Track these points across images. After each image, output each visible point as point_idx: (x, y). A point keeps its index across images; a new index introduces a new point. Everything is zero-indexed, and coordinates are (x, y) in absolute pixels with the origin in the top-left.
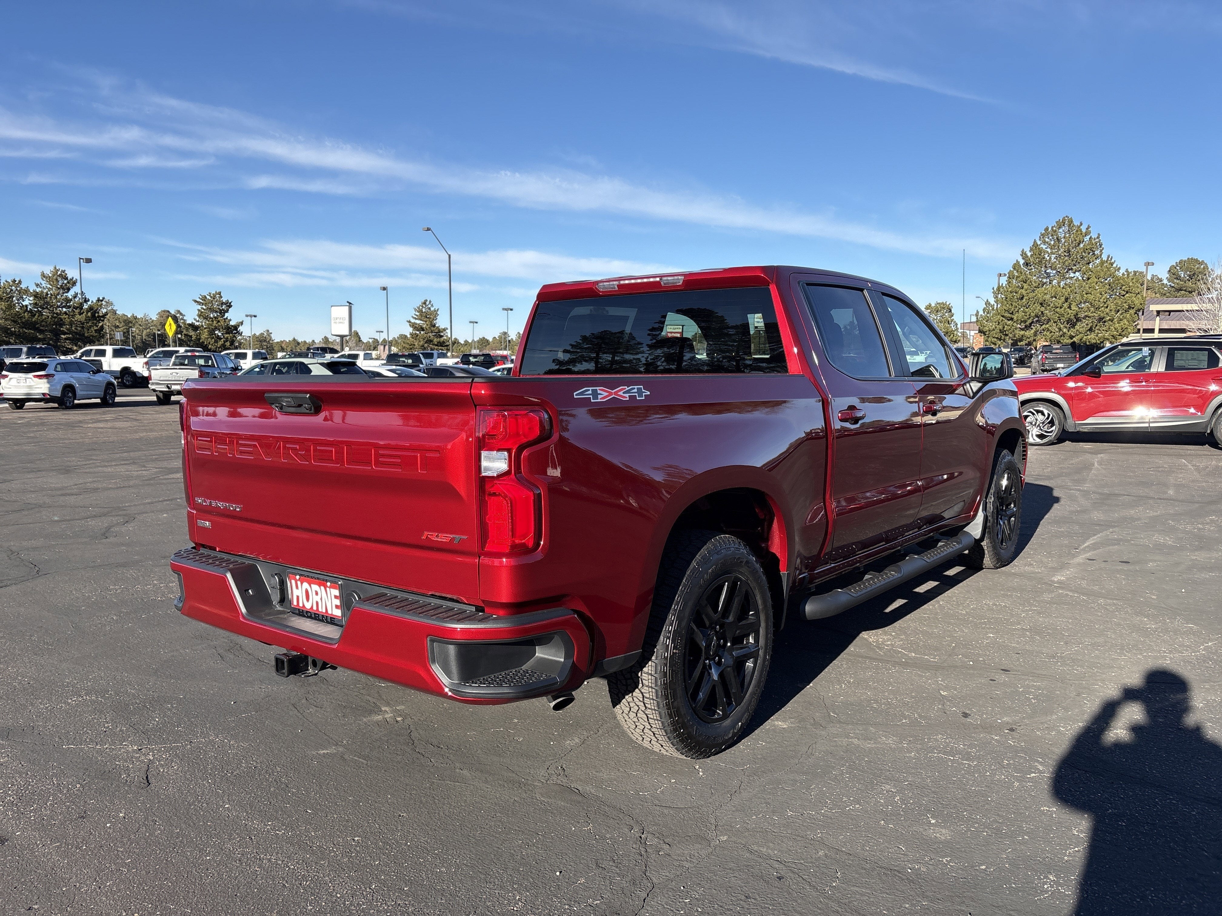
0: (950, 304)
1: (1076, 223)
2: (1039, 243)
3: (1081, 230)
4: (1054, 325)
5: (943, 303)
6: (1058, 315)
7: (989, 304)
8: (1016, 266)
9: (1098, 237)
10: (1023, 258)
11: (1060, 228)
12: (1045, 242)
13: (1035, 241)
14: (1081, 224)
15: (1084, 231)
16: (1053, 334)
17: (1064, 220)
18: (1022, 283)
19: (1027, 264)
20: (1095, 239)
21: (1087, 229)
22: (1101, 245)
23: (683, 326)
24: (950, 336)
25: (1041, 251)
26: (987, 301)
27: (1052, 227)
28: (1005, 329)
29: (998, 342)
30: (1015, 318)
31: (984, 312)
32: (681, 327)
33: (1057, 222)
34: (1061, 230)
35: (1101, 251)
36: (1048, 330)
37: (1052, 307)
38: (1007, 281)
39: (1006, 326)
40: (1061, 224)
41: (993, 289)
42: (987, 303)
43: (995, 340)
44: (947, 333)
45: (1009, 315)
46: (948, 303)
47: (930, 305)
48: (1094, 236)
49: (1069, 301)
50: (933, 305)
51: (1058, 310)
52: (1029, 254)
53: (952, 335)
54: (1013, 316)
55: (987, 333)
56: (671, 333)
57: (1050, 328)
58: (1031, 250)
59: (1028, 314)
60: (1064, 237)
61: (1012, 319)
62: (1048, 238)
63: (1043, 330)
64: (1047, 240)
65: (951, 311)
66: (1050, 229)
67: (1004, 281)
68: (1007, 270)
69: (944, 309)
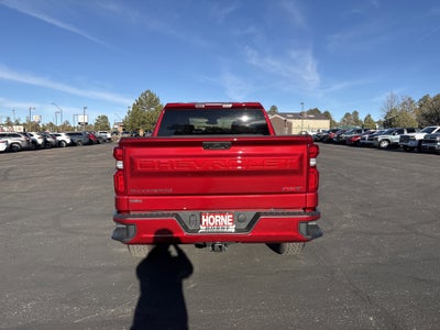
2: (141, 97)
5: (104, 116)
7: (127, 117)
8: (134, 104)
10: (136, 102)
13: (139, 97)
14: (153, 93)
17: (148, 91)
18: (137, 110)
19: (137, 104)
25: (142, 100)
28: (133, 126)
31: (125, 120)
33: (146, 91)
34: (147, 94)
37: (147, 119)
38: (132, 109)
47: (100, 116)
53: (108, 127)
54: (135, 121)
55: (127, 127)
58: (139, 100)
60: (148, 96)
63: (145, 126)
64: (143, 97)
65: (107, 119)
66: (144, 93)
68: (132, 106)
69: (105, 118)
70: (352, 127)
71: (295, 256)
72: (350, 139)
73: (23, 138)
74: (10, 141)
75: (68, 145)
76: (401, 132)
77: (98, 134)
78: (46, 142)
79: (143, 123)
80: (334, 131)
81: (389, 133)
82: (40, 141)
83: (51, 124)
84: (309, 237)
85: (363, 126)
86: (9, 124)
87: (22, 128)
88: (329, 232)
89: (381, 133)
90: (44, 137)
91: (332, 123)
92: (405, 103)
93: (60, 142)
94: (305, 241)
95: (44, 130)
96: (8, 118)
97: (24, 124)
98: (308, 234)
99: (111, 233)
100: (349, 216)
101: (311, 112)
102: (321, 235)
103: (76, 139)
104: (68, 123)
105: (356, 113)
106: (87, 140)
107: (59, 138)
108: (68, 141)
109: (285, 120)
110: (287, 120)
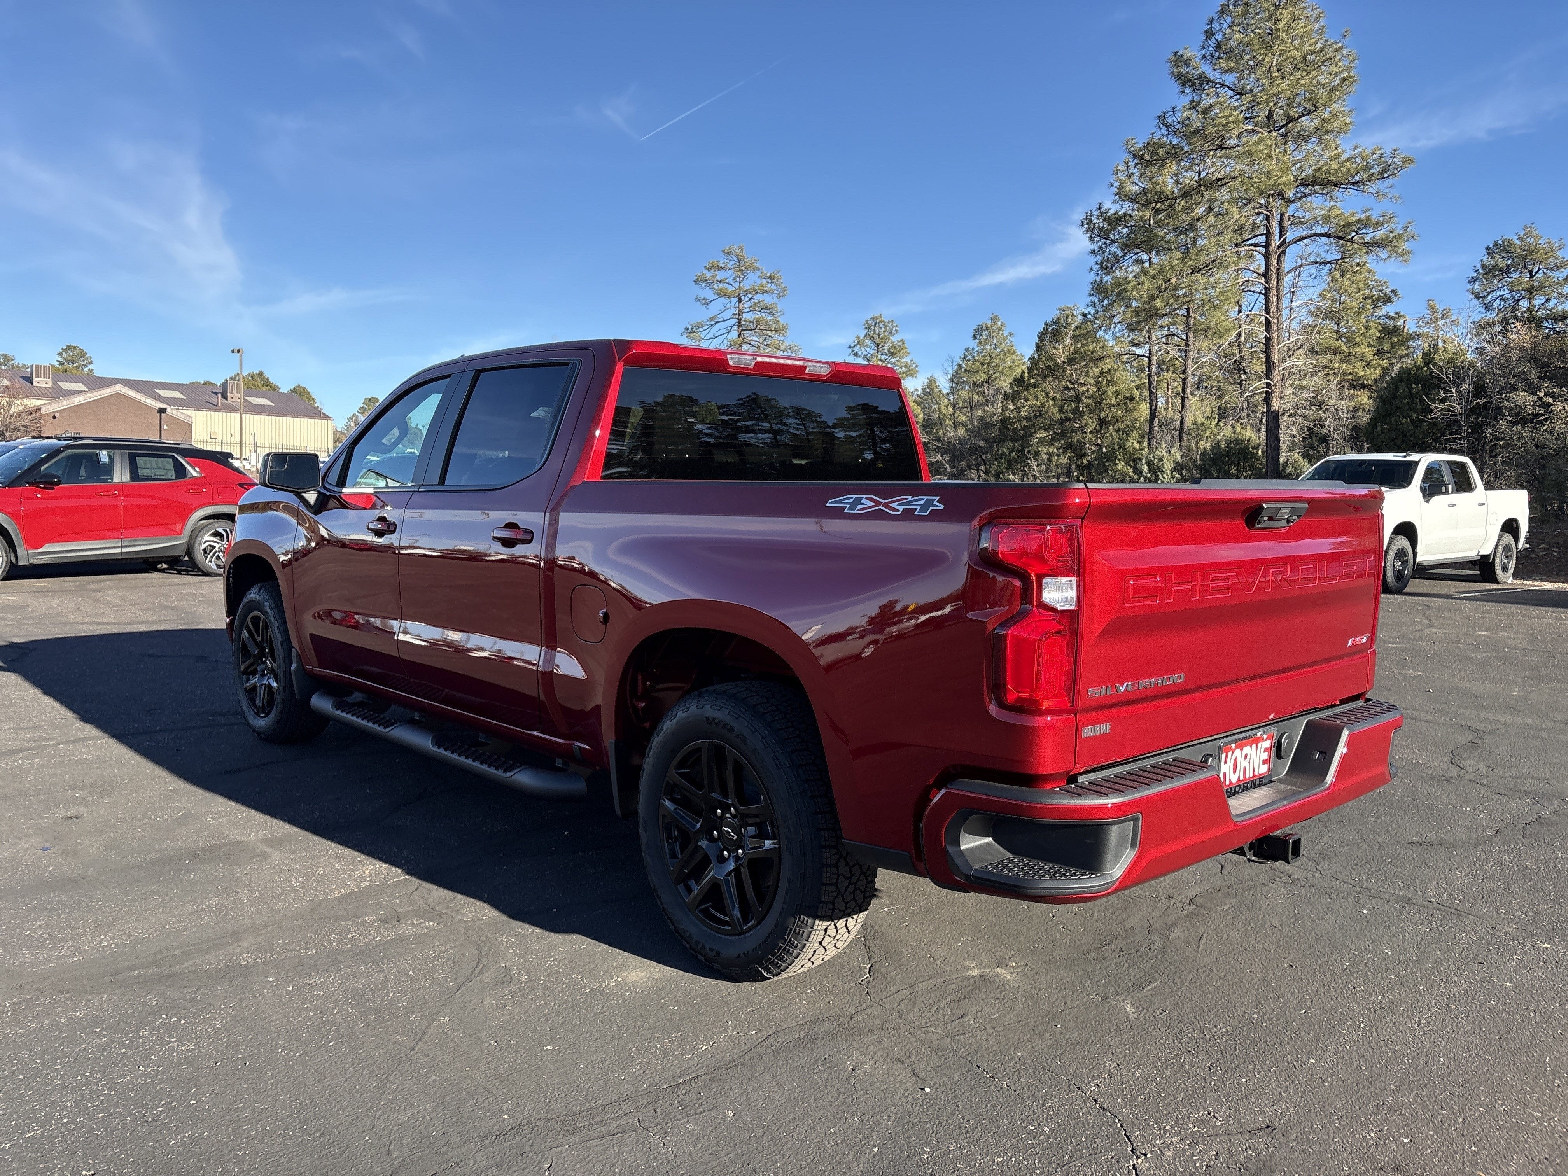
109: (162, 411)
110: (169, 410)
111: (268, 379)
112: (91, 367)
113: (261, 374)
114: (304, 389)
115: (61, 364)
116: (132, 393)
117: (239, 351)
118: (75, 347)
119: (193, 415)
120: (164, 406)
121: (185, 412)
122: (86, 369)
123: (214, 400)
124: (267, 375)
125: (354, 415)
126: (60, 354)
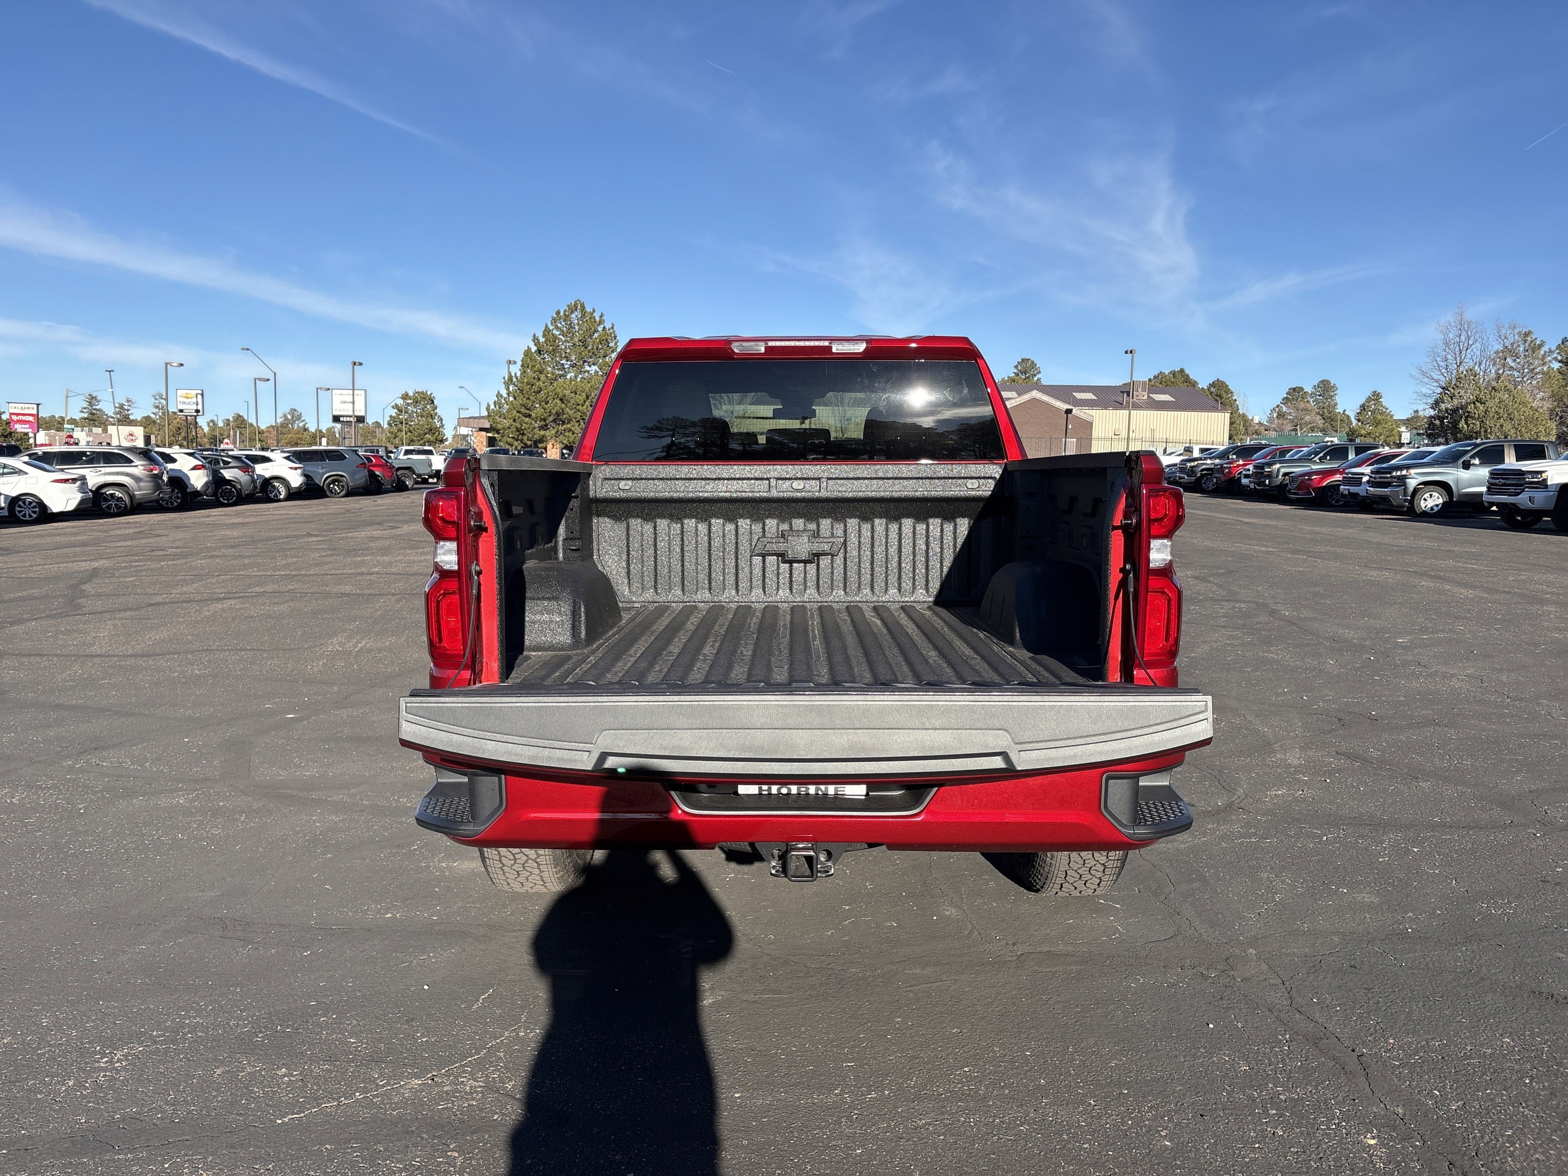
0: (431, 394)
1: (589, 309)
2: (551, 328)
3: (594, 317)
4: (577, 424)
5: (422, 393)
6: (580, 414)
7: (501, 396)
8: (528, 353)
9: (612, 328)
10: (535, 345)
11: (572, 312)
12: (557, 328)
13: (546, 326)
14: (594, 311)
15: (598, 319)
16: (575, 435)
17: (576, 304)
18: (538, 373)
19: (539, 352)
20: (609, 330)
21: (601, 317)
22: (615, 337)
23: (38, 405)
24: (434, 434)
25: (555, 337)
26: (499, 392)
27: (565, 311)
28: (523, 428)
29: (515, 442)
30: (534, 415)
31: (495, 406)
32: (35, 406)
33: (568, 306)
34: (573, 316)
35: (616, 344)
36: (570, 430)
37: (573, 404)
38: (520, 370)
39: (524, 425)
40: (573, 309)
41: (504, 378)
42: (499, 395)
43: (511, 440)
44: (431, 430)
45: (527, 411)
46: (429, 393)
47: (407, 394)
48: (608, 325)
49: (590, 398)
50: (411, 394)
51: (580, 407)
52: (542, 340)
53: (437, 433)
54: (531, 413)
55: (501, 432)
56: (17, 415)
57: (573, 428)
58: (544, 336)
59: (548, 410)
60: (578, 324)
61: (530, 416)
62: (561, 323)
63: (565, 430)
64: (559, 325)
65: (433, 402)
66: (562, 313)
67: (516, 370)
68: (519, 358)
69: (425, 400)
70: (1311, 439)
71: (1090, 900)
72: (1302, 482)
73: (139, 468)
74: (95, 476)
75: (294, 495)
76: (1492, 455)
77: (400, 457)
78: (218, 482)
79: (559, 419)
80: (1245, 452)
81: (1450, 459)
82: (198, 480)
83: (240, 422)
84: (1141, 831)
85: (1352, 434)
86: (94, 419)
87: (139, 432)
88: (1217, 814)
89: (1418, 461)
90: (213, 464)
91: (1238, 423)
92: (1509, 351)
93: (267, 483)
94: (1126, 845)
95: (215, 440)
96: (92, 400)
97: (147, 422)
98: (1137, 819)
99: (415, 802)
100: (1294, 758)
101: (1160, 383)
102: (1185, 825)
103: (323, 473)
104: (295, 415)
105: (1326, 388)
106: (361, 478)
107: (263, 470)
108: (296, 480)
109: (1069, 412)
110: (1074, 411)
111: (1188, 375)
112: (1039, 376)
113: (1182, 371)
114: (1223, 383)
115: (1017, 375)
116: (1045, 398)
117: (1131, 352)
118: (1028, 360)
119: (1094, 415)
120: (1070, 407)
121: (1087, 411)
122: (1036, 379)
123: (1120, 399)
124: (1187, 372)
125: (1278, 406)
126: (1016, 367)
